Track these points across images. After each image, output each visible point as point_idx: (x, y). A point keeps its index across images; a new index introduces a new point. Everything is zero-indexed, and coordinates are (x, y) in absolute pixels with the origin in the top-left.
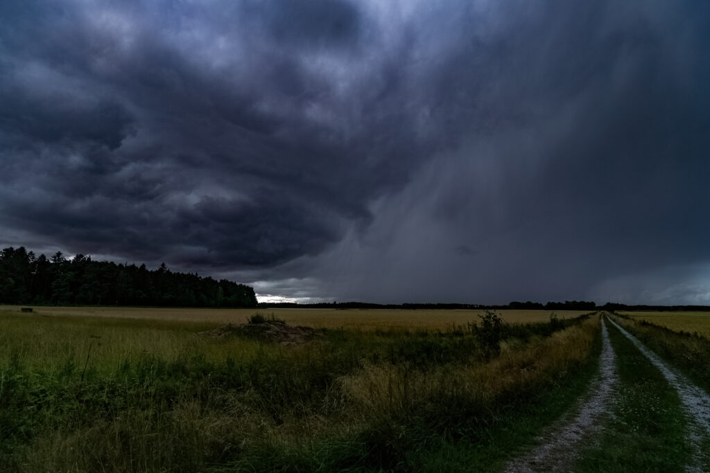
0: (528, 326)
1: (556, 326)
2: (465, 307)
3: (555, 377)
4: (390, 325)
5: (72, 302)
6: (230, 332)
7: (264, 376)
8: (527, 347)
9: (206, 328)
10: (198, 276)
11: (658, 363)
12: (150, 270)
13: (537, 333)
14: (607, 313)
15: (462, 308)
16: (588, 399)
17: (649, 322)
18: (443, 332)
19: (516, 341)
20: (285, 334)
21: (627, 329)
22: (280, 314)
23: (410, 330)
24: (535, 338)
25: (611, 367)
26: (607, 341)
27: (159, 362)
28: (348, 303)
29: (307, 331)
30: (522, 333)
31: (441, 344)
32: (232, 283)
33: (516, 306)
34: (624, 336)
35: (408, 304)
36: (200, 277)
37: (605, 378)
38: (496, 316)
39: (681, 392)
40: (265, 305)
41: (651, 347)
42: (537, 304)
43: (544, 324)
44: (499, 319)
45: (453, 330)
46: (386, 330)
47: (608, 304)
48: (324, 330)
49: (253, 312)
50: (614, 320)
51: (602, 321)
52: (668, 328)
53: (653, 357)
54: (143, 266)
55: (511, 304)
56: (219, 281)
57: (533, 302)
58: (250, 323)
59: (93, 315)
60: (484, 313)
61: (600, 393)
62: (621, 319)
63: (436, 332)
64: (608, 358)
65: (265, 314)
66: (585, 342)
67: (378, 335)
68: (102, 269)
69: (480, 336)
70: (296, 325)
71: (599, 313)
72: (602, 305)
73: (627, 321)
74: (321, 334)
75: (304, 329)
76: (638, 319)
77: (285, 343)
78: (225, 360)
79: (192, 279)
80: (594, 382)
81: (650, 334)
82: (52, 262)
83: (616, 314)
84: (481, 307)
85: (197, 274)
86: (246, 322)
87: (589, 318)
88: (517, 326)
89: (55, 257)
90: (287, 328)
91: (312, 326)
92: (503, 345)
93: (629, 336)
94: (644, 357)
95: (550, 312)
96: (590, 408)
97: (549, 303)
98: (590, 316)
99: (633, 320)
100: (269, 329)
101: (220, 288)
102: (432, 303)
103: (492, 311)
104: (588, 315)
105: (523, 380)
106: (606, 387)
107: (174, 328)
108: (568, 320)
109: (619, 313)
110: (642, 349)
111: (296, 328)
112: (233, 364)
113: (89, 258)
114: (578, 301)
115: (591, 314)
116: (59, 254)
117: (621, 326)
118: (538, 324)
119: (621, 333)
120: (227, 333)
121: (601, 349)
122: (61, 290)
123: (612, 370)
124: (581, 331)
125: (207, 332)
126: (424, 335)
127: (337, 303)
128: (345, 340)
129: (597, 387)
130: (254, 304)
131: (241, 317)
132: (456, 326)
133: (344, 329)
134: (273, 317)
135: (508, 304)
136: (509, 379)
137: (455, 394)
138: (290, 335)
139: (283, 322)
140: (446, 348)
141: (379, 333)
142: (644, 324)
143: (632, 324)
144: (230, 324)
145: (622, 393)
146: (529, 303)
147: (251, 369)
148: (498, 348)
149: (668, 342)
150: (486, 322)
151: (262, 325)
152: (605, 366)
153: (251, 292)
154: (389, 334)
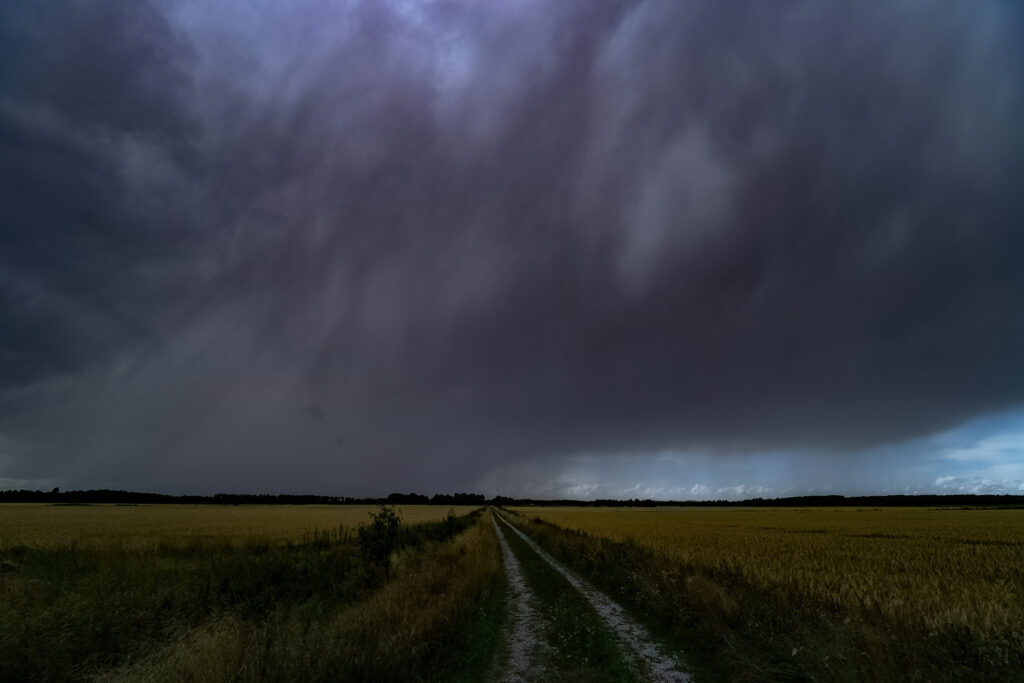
0: (419, 528)
8: (422, 559)
13: (430, 538)
14: (495, 508)
15: (320, 503)
18: (296, 543)
19: (410, 551)
21: (520, 527)
24: (429, 545)
25: (519, 578)
26: (504, 544)
31: (297, 566)
33: (396, 500)
37: (519, 595)
39: (592, 601)
41: (547, 549)
42: (422, 497)
43: (437, 525)
45: (314, 539)
47: (497, 497)
50: (504, 517)
53: (551, 560)
55: (390, 496)
61: (521, 617)
62: (512, 516)
64: (512, 565)
71: (489, 509)
72: (492, 499)
73: (519, 519)
76: (531, 516)
80: (510, 601)
81: (545, 533)
83: (505, 510)
87: (480, 515)
92: (394, 559)
93: (523, 536)
97: (436, 495)
102: (271, 494)
104: (479, 511)
106: (523, 606)
109: (508, 508)
114: (468, 493)
115: (481, 509)
123: (521, 581)
126: (263, 549)
135: (385, 497)
146: (413, 495)
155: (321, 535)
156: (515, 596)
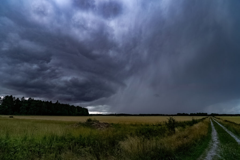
0: (184, 122)
1: (195, 122)
2: (161, 115)
3: (196, 141)
4: (135, 122)
5: (27, 114)
6: (80, 125)
7: (92, 141)
8: (185, 130)
9: (71, 124)
10: (69, 105)
11: (233, 136)
12: (53, 103)
13: (188, 125)
14: (212, 117)
16: (209, 149)
17: (228, 120)
18: (154, 125)
19: (181, 128)
20: (99, 125)
21: (220, 123)
22: (97, 118)
23: (143, 124)
24: (187, 126)
25: (216, 137)
26: (213, 128)
27: (56, 136)
28: (120, 114)
29: (107, 124)
30: (183, 125)
31: (154, 129)
32: (80, 107)
33: (179, 115)
34: (219, 126)
35: (141, 114)
36: (70, 105)
37: (214, 142)
38: (173, 119)
40: (91, 115)
41: (230, 130)
42: (187, 114)
43: (190, 121)
44: (174, 120)
45: (158, 124)
46: (134, 124)
47: (212, 114)
48: (112, 124)
49: (88, 118)
50: (215, 120)
51: (211, 120)
52: (235, 122)
53: (231, 133)
54: (51, 101)
55: (177, 114)
56: (76, 107)
57: (185, 113)
58: (87, 121)
59: (33, 118)
60: (169, 118)
61: (213, 147)
62: (217, 119)
63: (152, 124)
64: (214, 133)
65: (92, 118)
66: (206, 128)
67: (131, 126)
68: (37, 103)
69: (168, 126)
70: (103, 122)
71: (209, 117)
72: (210, 114)
73: (220, 120)
74: (112, 125)
75: (105, 124)
76: (224, 119)
77: (99, 129)
78: (79, 135)
79: (67, 106)
80: (211, 143)
81: (229, 125)
82: (21, 100)
83: (215, 117)
84: (167, 115)
85: (69, 104)
86: (86, 121)
88: (181, 122)
89: (22, 99)
90: (100, 123)
91: (108, 122)
92: (176, 129)
93: (221, 125)
94: (228, 133)
95: (192, 117)
96: (210, 153)
97: (191, 113)
98: (206, 118)
99: (222, 119)
100: (93, 123)
101: (76, 109)
102: (150, 114)
103: (171, 117)
104: (205, 118)
105: (185, 143)
106: (215, 145)
107: (61, 123)
108: (198, 120)
110: (226, 130)
111: (103, 123)
112: (81, 137)
113: (33, 99)
114: (201, 113)
115: (206, 117)
116: (23, 98)
117: (218, 122)
118: (188, 121)
119: (218, 124)
120: (79, 125)
121: (212, 131)
122: (23, 110)
123: (216, 138)
124: (204, 124)
125: (72, 125)
126: (148, 125)
127: (116, 114)
128: (120, 127)
129: (212, 145)
130: (88, 114)
131: (83, 119)
132: (159, 122)
133: (119, 123)
134: (95, 119)
135: (176, 114)
136: (180, 142)
137: (161, 148)
138: (101, 126)
139: (98, 121)
140: (156, 130)
141: (132, 125)
142: (226, 121)
143: (222, 121)
144: (80, 122)
145: (221, 147)
146: (184, 114)
147: (88, 138)
148: (174, 130)
149: (236, 128)
150: (170, 121)
151: (91, 122)
152: (214, 137)
153: (87, 110)
154: (135, 125)
155: (159, 123)
156: (213, 142)
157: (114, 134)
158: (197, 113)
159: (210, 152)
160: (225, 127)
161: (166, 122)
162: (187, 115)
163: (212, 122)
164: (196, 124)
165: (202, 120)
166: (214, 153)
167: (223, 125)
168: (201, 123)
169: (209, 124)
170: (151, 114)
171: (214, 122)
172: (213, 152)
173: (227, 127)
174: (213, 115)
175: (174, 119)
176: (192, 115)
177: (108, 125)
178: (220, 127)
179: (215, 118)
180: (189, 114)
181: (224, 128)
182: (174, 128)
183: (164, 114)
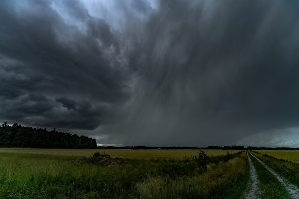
0: (218, 157)
1: (230, 157)
2: (189, 148)
3: (233, 181)
4: (157, 157)
5: (9, 146)
7: (100, 183)
8: (219, 167)
9: (72, 159)
11: (274, 174)
12: (48, 131)
13: (222, 160)
14: (249, 150)
16: (248, 191)
17: (268, 155)
18: (181, 160)
19: (213, 164)
20: (110, 162)
21: (259, 158)
22: (108, 152)
23: (167, 159)
24: (221, 162)
26: (251, 164)
27: (49, 176)
28: (138, 147)
29: (120, 160)
30: (215, 160)
31: (181, 166)
32: (86, 137)
33: (211, 148)
35: (165, 147)
36: (72, 134)
37: (254, 181)
38: (204, 153)
39: (287, 188)
40: (100, 148)
41: (270, 167)
43: (224, 156)
45: (185, 159)
46: (156, 159)
48: (128, 159)
49: (95, 151)
50: (253, 154)
51: (248, 154)
52: (276, 157)
53: (272, 171)
54: (45, 129)
55: (209, 147)
56: (80, 137)
57: (218, 146)
58: (93, 156)
59: (18, 152)
60: (199, 151)
61: (253, 189)
62: (256, 154)
63: (178, 160)
64: (253, 171)
65: (101, 152)
66: (243, 164)
67: (152, 162)
68: (25, 130)
69: (198, 162)
70: (115, 157)
71: (246, 151)
72: (247, 147)
73: (258, 154)
74: (126, 161)
75: (119, 159)
76: (263, 154)
77: (110, 166)
78: (81, 175)
79: (68, 135)
80: (249, 183)
81: (269, 160)
82: (2, 127)
83: (253, 151)
84: (196, 148)
85: (70, 133)
87: (242, 153)
88: (213, 157)
89: (4, 125)
90: (111, 159)
91: (122, 157)
92: (208, 166)
94: (268, 171)
95: (226, 151)
96: (250, 196)
97: (225, 146)
98: (243, 152)
99: (260, 154)
100: (102, 159)
101: (80, 139)
102: (175, 147)
103: (202, 150)
104: (241, 152)
105: (219, 183)
106: (254, 185)
107: (57, 158)
108: (233, 154)
110: (266, 167)
111: (115, 159)
112: (85, 177)
113: (20, 125)
114: (237, 145)
115: (243, 151)
116: (6, 123)
117: (256, 157)
118: (221, 156)
119: (256, 160)
120: (83, 161)
121: (249, 167)
122: (5, 140)
123: (256, 177)
124: (240, 159)
125: (73, 161)
126: (173, 161)
127: (133, 146)
128: (138, 164)
129: (251, 186)
130: (95, 147)
131: (89, 153)
133: (137, 159)
134: (105, 153)
135: (207, 147)
136: (214, 183)
138: (112, 162)
139: (109, 156)
140: (183, 168)
142: (266, 156)
143: (261, 156)
144: (84, 157)
145: (262, 189)
146: (216, 146)
147: (94, 179)
148: (206, 168)
149: (276, 163)
150: (200, 155)
151: (99, 157)
152: (253, 176)
153: (94, 141)
154: (157, 161)
155: (187, 158)
156: (252, 182)
157: (129, 173)
158: (232, 146)
159: (250, 194)
160: (265, 163)
161: (196, 157)
162: (220, 148)
163: (250, 157)
164: (231, 159)
165: (238, 155)
166: (254, 196)
167: (262, 161)
168: (237, 158)
169: (247, 159)
170: (177, 147)
171: (251, 157)
172: (252, 194)
173: (267, 163)
174: (250, 148)
175: (206, 153)
176: (226, 148)
177: (122, 161)
178: (259, 162)
179: (253, 153)
180: (223, 147)
181: (263, 164)
182: (205, 164)
183: (193, 147)
